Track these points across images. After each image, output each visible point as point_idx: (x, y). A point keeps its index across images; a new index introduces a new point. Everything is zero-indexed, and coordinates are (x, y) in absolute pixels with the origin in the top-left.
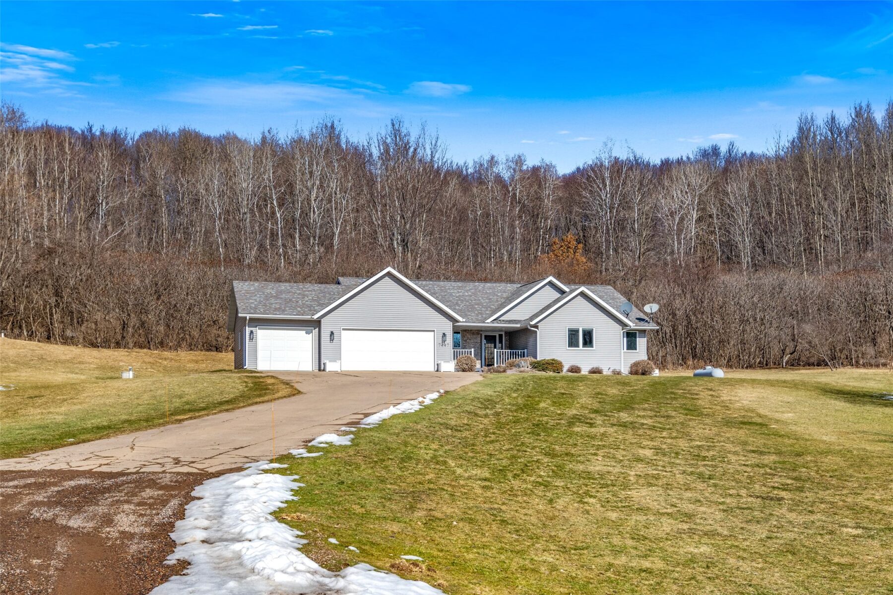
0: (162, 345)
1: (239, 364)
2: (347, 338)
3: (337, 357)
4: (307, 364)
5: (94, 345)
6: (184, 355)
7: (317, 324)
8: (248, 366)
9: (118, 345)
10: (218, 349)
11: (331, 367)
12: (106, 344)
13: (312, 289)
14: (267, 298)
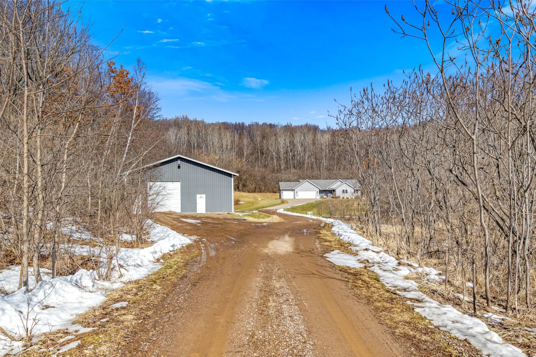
0: (264, 192)
1: (280, 197)
2: (299, 193)
3: (297, 196)
4: (292, 197)
5: (249, 192)
6: (269, 194)
7: (294, 190)
8: (282, 198)
9: (254, 192)
10: (276, 193)
11: (296, 198)
12: (252, 192)
13: (293, 183)
14: (285, 185)
